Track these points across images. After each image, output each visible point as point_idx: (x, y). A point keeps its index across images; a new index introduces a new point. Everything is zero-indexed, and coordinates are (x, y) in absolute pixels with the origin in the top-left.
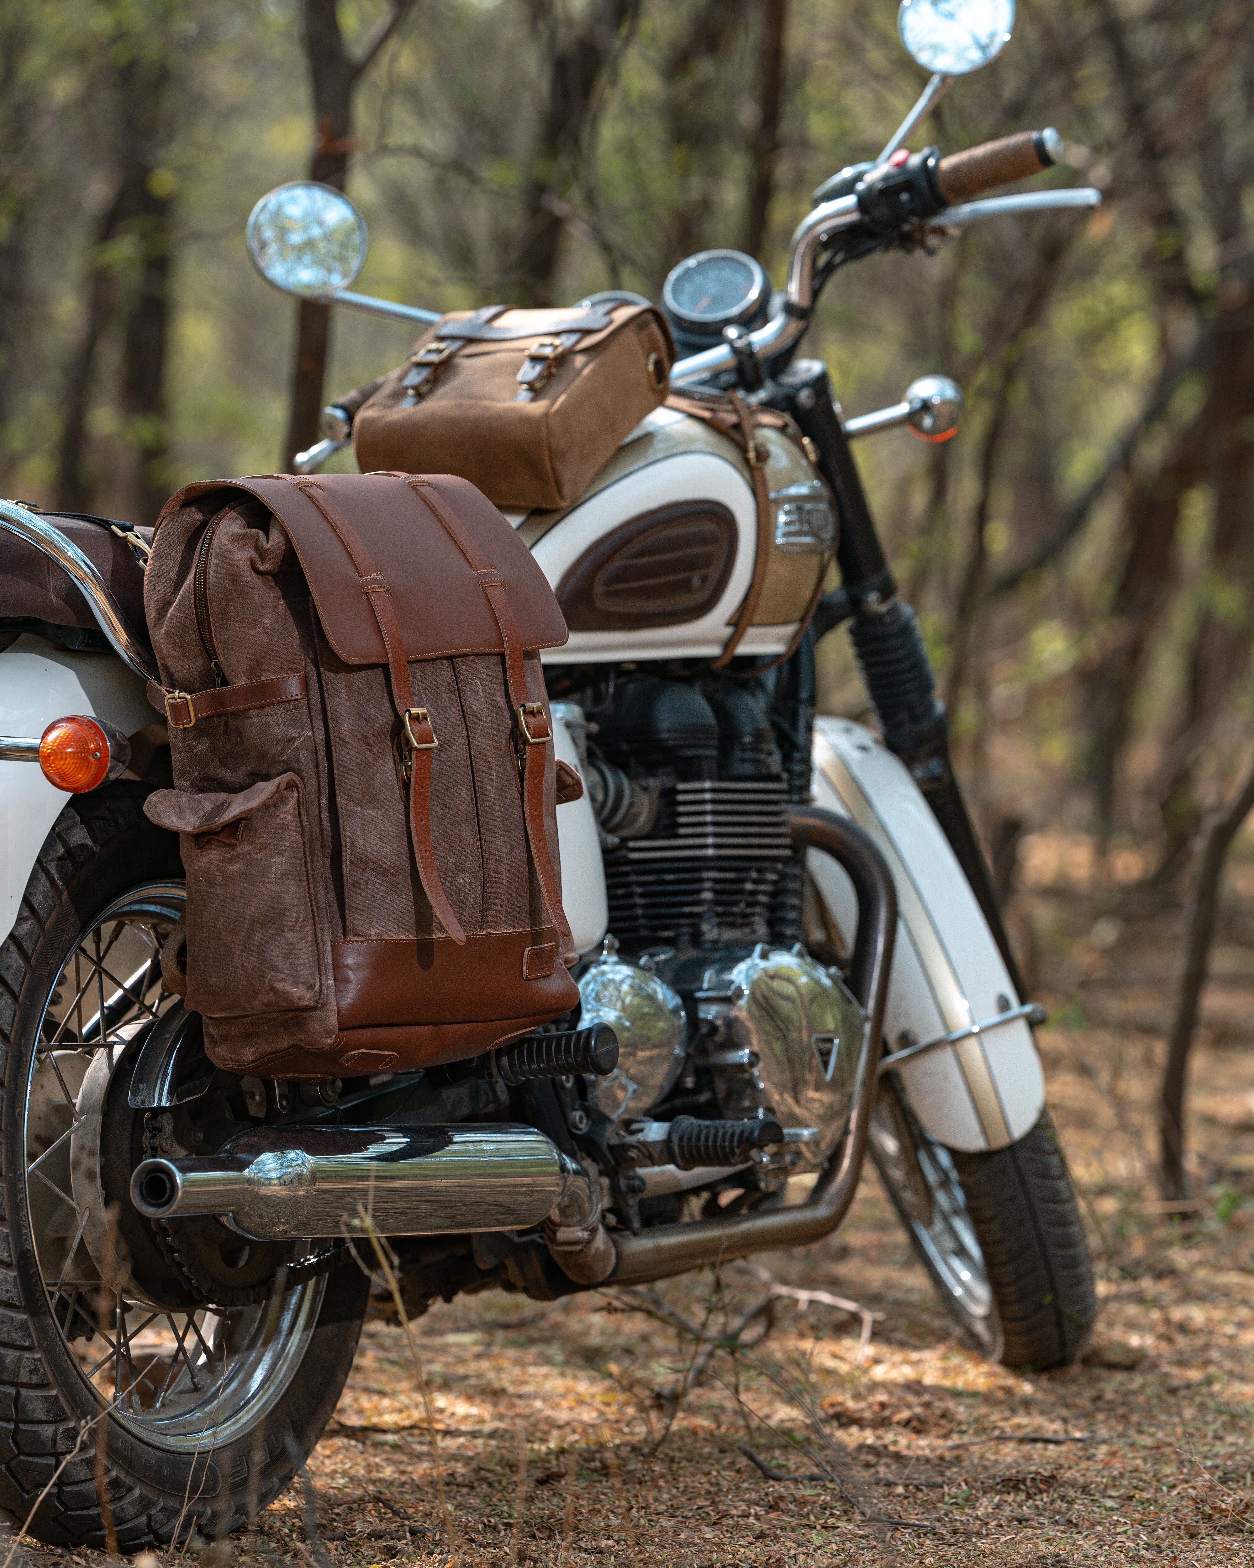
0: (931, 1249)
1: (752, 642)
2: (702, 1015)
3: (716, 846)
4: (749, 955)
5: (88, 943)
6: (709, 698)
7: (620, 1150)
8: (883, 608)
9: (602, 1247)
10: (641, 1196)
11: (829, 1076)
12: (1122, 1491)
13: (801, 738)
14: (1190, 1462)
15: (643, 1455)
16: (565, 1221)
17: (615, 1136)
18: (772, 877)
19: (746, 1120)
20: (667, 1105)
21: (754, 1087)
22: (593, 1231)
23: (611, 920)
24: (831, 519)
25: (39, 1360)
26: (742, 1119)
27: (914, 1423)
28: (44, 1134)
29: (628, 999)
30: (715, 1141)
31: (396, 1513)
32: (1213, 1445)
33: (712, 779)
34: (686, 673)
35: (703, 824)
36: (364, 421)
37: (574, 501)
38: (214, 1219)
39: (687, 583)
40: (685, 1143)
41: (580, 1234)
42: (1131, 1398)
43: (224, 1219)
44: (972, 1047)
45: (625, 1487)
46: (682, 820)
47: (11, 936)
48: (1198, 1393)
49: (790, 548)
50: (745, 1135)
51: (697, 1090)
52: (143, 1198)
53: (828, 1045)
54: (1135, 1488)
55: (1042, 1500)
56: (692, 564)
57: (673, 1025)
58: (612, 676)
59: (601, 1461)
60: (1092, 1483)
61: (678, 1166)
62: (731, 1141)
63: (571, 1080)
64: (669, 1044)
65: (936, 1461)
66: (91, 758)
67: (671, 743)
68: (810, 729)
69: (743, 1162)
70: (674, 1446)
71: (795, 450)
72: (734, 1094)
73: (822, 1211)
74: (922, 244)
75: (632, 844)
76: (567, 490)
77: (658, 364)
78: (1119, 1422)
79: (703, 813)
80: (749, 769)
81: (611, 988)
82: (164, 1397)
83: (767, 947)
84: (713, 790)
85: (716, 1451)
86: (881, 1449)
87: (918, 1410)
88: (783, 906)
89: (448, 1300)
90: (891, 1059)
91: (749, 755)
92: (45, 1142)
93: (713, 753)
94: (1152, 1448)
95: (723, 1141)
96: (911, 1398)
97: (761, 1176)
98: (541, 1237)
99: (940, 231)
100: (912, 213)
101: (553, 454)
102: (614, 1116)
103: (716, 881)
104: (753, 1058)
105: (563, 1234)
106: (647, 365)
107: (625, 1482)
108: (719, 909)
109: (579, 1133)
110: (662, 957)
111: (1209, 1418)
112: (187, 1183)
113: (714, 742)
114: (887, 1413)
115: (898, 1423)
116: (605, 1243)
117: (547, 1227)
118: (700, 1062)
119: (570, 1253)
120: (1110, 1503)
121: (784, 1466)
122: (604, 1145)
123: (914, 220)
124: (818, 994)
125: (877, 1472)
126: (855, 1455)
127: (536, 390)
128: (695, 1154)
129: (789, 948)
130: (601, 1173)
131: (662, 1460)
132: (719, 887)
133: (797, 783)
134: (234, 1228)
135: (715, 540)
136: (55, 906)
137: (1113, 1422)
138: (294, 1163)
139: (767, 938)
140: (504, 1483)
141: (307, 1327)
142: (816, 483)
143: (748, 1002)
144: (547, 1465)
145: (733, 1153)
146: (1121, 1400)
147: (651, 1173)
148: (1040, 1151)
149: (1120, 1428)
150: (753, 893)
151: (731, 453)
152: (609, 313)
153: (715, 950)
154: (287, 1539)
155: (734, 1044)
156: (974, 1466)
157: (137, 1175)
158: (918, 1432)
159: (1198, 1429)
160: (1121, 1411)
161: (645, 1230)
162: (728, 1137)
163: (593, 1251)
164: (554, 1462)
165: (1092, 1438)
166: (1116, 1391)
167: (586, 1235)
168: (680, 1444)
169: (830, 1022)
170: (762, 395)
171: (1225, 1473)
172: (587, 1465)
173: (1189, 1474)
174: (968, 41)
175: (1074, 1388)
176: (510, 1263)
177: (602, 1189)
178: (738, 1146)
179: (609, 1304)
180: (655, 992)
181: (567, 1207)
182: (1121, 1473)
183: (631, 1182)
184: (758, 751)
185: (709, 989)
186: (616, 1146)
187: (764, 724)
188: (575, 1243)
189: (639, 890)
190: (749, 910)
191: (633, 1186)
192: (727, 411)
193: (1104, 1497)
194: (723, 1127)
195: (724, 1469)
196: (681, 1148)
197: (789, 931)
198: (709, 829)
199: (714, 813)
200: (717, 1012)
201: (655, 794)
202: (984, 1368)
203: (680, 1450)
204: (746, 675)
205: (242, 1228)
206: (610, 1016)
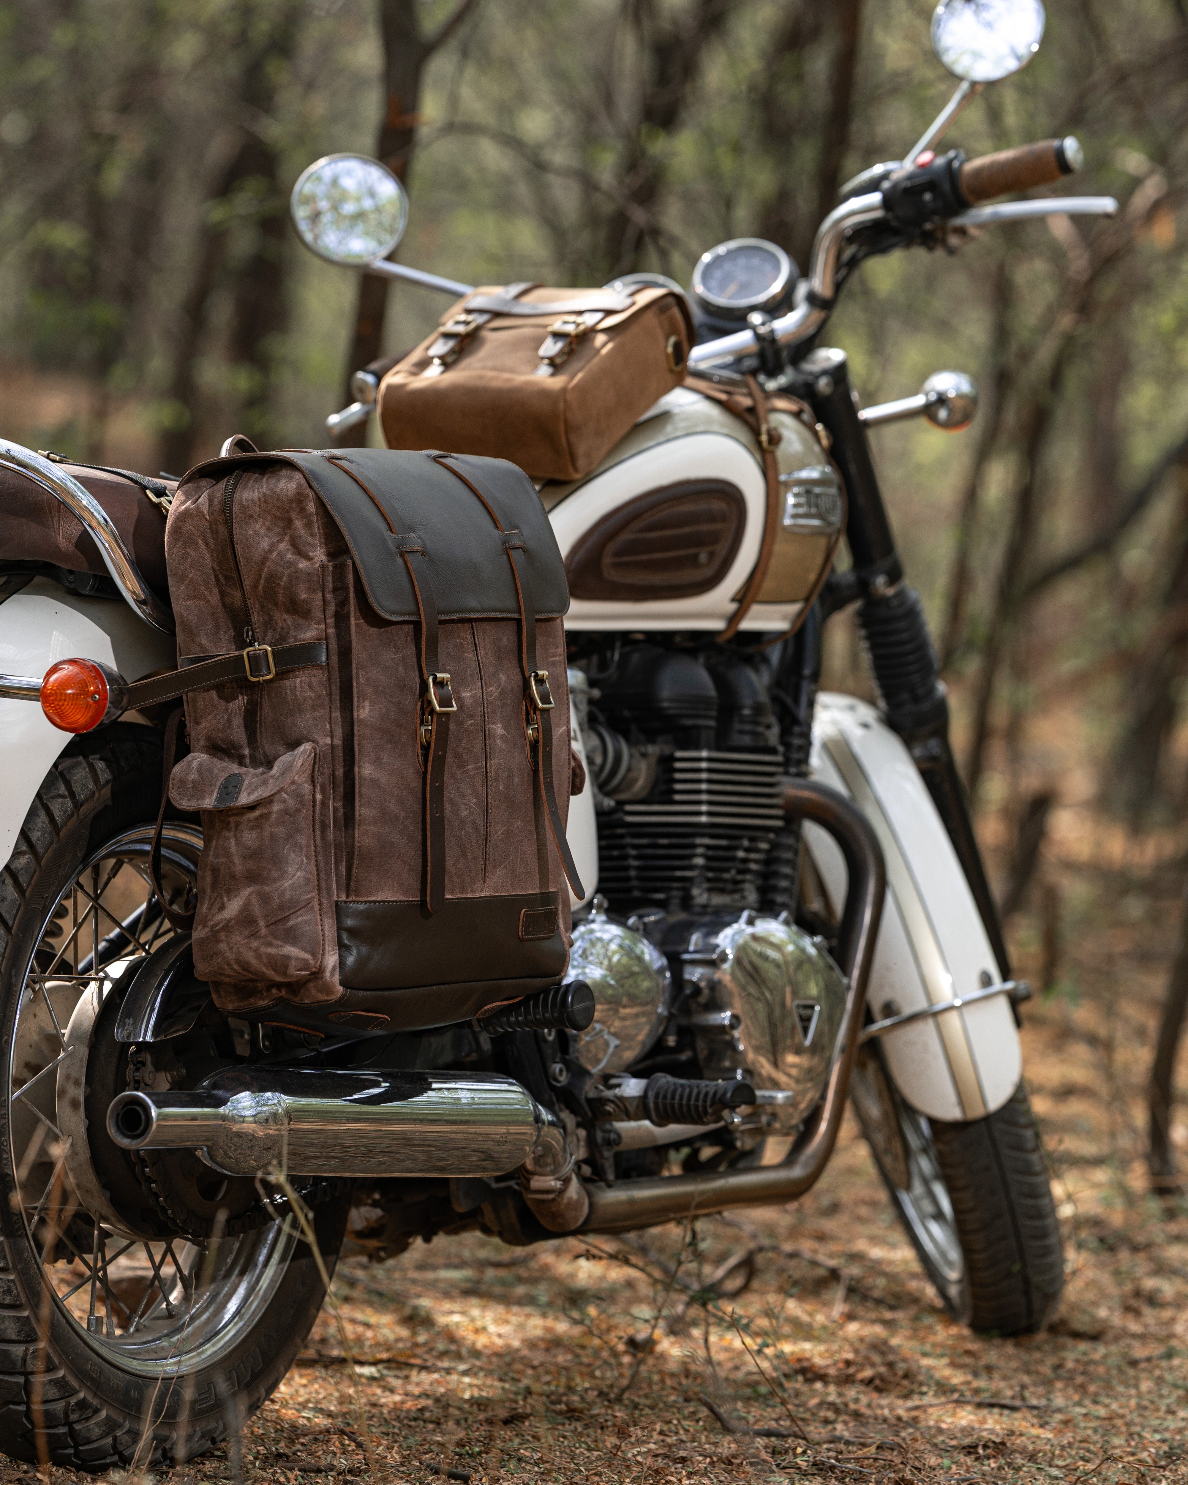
0: (911, 1212)
1: (756, 618)
2: (687, 976)
3: (710, 814)
4: (736, 921)
5: (85, 879)
6: (712, 671)
7: (596, 1104)
8: (890, 592)
9: (575, 1196)
10: (616, 1149)
11: (808, 1042)
12: (1068, 1461)
13: (802, 713)
14: (1139, 1435)
15: (609, 1401)
16: (538, 1169)
17: (594, 1090)
18: (764, 846)
19: (720, 1081)
20: (649, 1062)
21: (735, 1049)
22: (566, 1181)
23: (601, 880)
24: (839, 503)
25: (13, 1281)
26: (717, 1080)
27: (877, 1382)
28: (34, 1061)
29: (615, 958)
30: (689, 1099)
31: (359, 1445)
32: (1165, 1419)
33: (709, 748)
34: (690, 645)
35: (699, 792)
36: (389, 387)
37: (588, 474)
38: (189, 1153)
39: (695, 557)
40: (660, 1100)
41: (553, 1183)
42: (1091, 1368)
43: (199, 1153)
44: (952, 1020)
45: (585, 1432)
46: (678, 787)
47: (7, 867)
48: (1157, 1366)
49: (798, 530)
50: (718, 1095)
51: (679, 1048)
52: (119, 1129)
53: (809, 1012)
54: (1082, 1458)
55: (989, 1465)
56: (699, 541)
57: (658, 985)
58: (618, 644)
59: (567, 1404)
60: (1040, 1451)
61: (652, 1122)
62: (705, 1101)
63: (553, 1033)
64: (652, 1002)
65: (894, 1421)
66: (90, 700)
67: (671, 712)
68: (811, 704)
69: (716, 1121)
70: (641, 1393)
71: (807, 434)
72: (714, 1055)
73: (797, 1172)
74: (944, 242)
75: (628, 808)
76: (581, 463)
77: (677, 346)
78: (1076, 1391)
79: (699, 781)
80: (747, 740)
81: (599, 945)
82: (138, 1322)
83: (753, 913)
84: (709, 760)
85: (681, 1400)
86: (841, 1407)
87: (882, 1369)
88: (776, 874)
89: (427, 1240)
90: (875, 1028)
91: (748, 727)
92: (35, 1069)
93: (712, 723)
94: (1104, 1419)
95: (697, 1100)
96: (876, 1358)
97: (738, 1135)
98: (517, 1184)
99: (962, 231)
100: (934, 212)
101: (569, 428)
102: (594, 1070)
103: (708, 847)
104: (734, 1021)
105: (537, 1182)
106: (666, 347)
107: (586, 1426)
108: (710, 875)
109: (558, 1085)
110: (652, 918)
111: (1165, 1391)
112: (162, 1117)
113: (714, 713)
114: (852, 1370)
115: (862, 1381)
116: (578, 1193)
117: (522, 1174)
118: (683, 1021)
119: (544, 1201)
120: (1055, 1472)
121: (744, 1418)
122: (582, 1098)
123: (937, 219)
124: (802, 960)
125: (835, 1429)
126: (815, 1411)
127: (556, 365)
128: (669, 1110)
129: (776, 916)
130: (579, 1125)
131: (626, 1406)
132: (710, 853)
133: (795, 756)
134: (208, 1163)
135: (723, 518)
136: (52, 842)
137: (1070, 1391)
138: (271, 1102)
139: (756, 905)
140: (470, 1421)
141: (282, 1260)
142: (828, 469)
143: (732, 966)
144: (514, 1405)
145: (706, 1113)
146: (1081, 1369)
147: (626, 1127)
148: (1016, 1124)
149: (1076, 1398)
150: (745, 861)
151: (744, 435)
152: (632, 294)
153: (704, 914)
154: (250, 1466)
155: (715, 1005)
156: (929, 1428)
157: (114, 1106)
158: (879, 1390)
159: (1152, 1402)
160: (1079, 1379)
161: (620, 1182)
162: (701, 1097)
163: (565, 1201)
164: (521, 1403)
165: (1047, 1407)
166: (1077, 1361)
167: (558, 1184)
168: (647, 1391)
169: (813, 989)
170: (782, 380)
171: (1171, 1448)
172: (553, 1407)
173: (1136, 1447)
174: (1005, 50)
175: (1037, 1355)
176: (487, 1208)
177: (578, 1140)
178: (711, 1106)
179: (588, 1251)
180: (643, 953)
181: (541, 1156)
182: (1069, 1443)
183: (607, 1135)
184: (757, 723)
185: (695, 952)
186: (594, 1099)
187: (764, 698)
188: (548, 1192)
189: (633, 852)
190: (739, 877)
191: (609, 1139)
192: (744, 395)
193: (1050, 1466)
194: (698, 1087)
195: (685, 1418)
196: (656, 1104)
197: (780, 899)
198: (704, 797)
199: (709, 781)
200: (702, 975)
201: (653, 760)
202: (954, 1330)
203: (646, 1396)
204: (751, 650)
205: (217, 1163)
206: (594, 973)
